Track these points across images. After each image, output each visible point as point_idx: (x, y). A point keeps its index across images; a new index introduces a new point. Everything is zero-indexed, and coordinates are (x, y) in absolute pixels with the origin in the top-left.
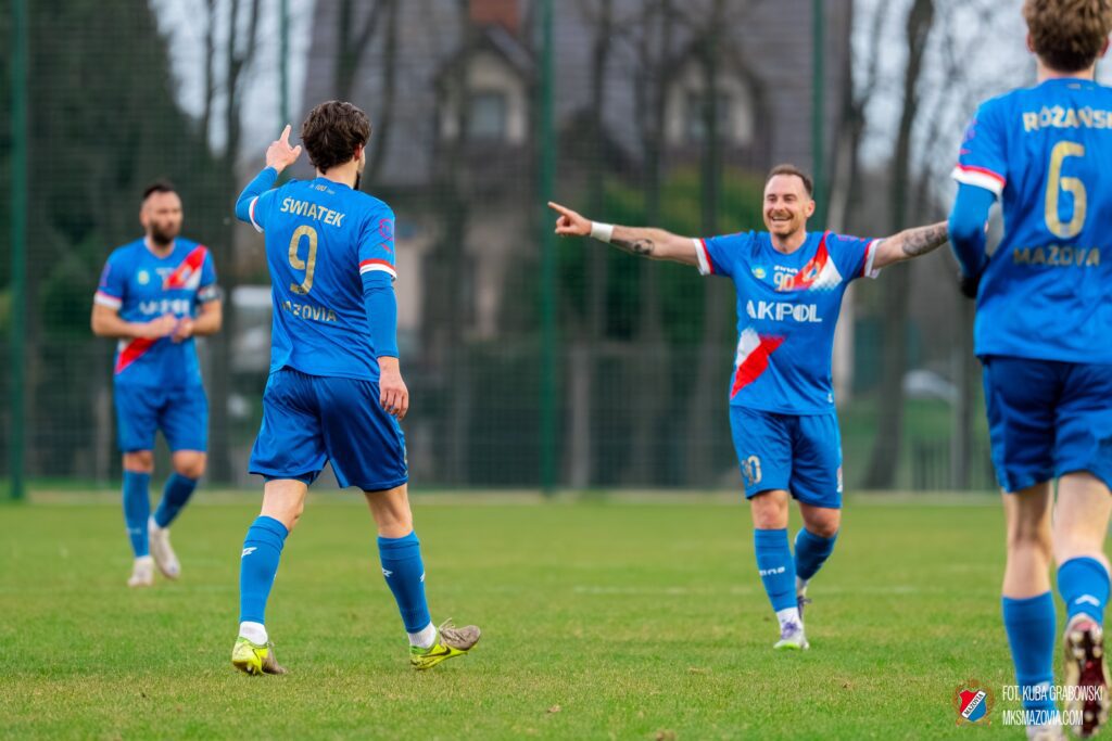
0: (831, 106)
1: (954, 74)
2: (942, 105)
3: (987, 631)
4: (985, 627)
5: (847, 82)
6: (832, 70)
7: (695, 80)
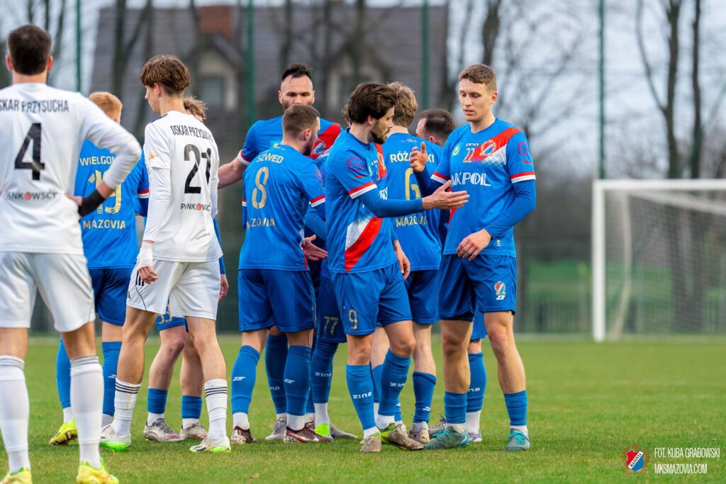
0: (435, 85)
1: (513, 63)
2: (506, 83)
3: (535, 423)
4: (533, 420)
5: (444, 69)
6: (434, 61)
7: (347, 69)
